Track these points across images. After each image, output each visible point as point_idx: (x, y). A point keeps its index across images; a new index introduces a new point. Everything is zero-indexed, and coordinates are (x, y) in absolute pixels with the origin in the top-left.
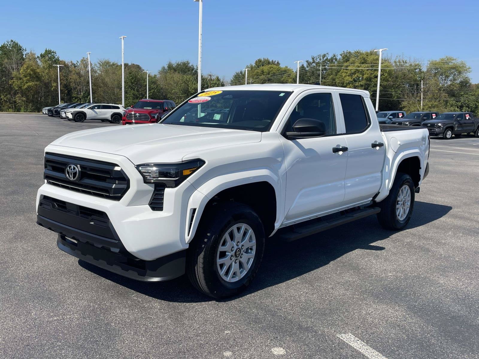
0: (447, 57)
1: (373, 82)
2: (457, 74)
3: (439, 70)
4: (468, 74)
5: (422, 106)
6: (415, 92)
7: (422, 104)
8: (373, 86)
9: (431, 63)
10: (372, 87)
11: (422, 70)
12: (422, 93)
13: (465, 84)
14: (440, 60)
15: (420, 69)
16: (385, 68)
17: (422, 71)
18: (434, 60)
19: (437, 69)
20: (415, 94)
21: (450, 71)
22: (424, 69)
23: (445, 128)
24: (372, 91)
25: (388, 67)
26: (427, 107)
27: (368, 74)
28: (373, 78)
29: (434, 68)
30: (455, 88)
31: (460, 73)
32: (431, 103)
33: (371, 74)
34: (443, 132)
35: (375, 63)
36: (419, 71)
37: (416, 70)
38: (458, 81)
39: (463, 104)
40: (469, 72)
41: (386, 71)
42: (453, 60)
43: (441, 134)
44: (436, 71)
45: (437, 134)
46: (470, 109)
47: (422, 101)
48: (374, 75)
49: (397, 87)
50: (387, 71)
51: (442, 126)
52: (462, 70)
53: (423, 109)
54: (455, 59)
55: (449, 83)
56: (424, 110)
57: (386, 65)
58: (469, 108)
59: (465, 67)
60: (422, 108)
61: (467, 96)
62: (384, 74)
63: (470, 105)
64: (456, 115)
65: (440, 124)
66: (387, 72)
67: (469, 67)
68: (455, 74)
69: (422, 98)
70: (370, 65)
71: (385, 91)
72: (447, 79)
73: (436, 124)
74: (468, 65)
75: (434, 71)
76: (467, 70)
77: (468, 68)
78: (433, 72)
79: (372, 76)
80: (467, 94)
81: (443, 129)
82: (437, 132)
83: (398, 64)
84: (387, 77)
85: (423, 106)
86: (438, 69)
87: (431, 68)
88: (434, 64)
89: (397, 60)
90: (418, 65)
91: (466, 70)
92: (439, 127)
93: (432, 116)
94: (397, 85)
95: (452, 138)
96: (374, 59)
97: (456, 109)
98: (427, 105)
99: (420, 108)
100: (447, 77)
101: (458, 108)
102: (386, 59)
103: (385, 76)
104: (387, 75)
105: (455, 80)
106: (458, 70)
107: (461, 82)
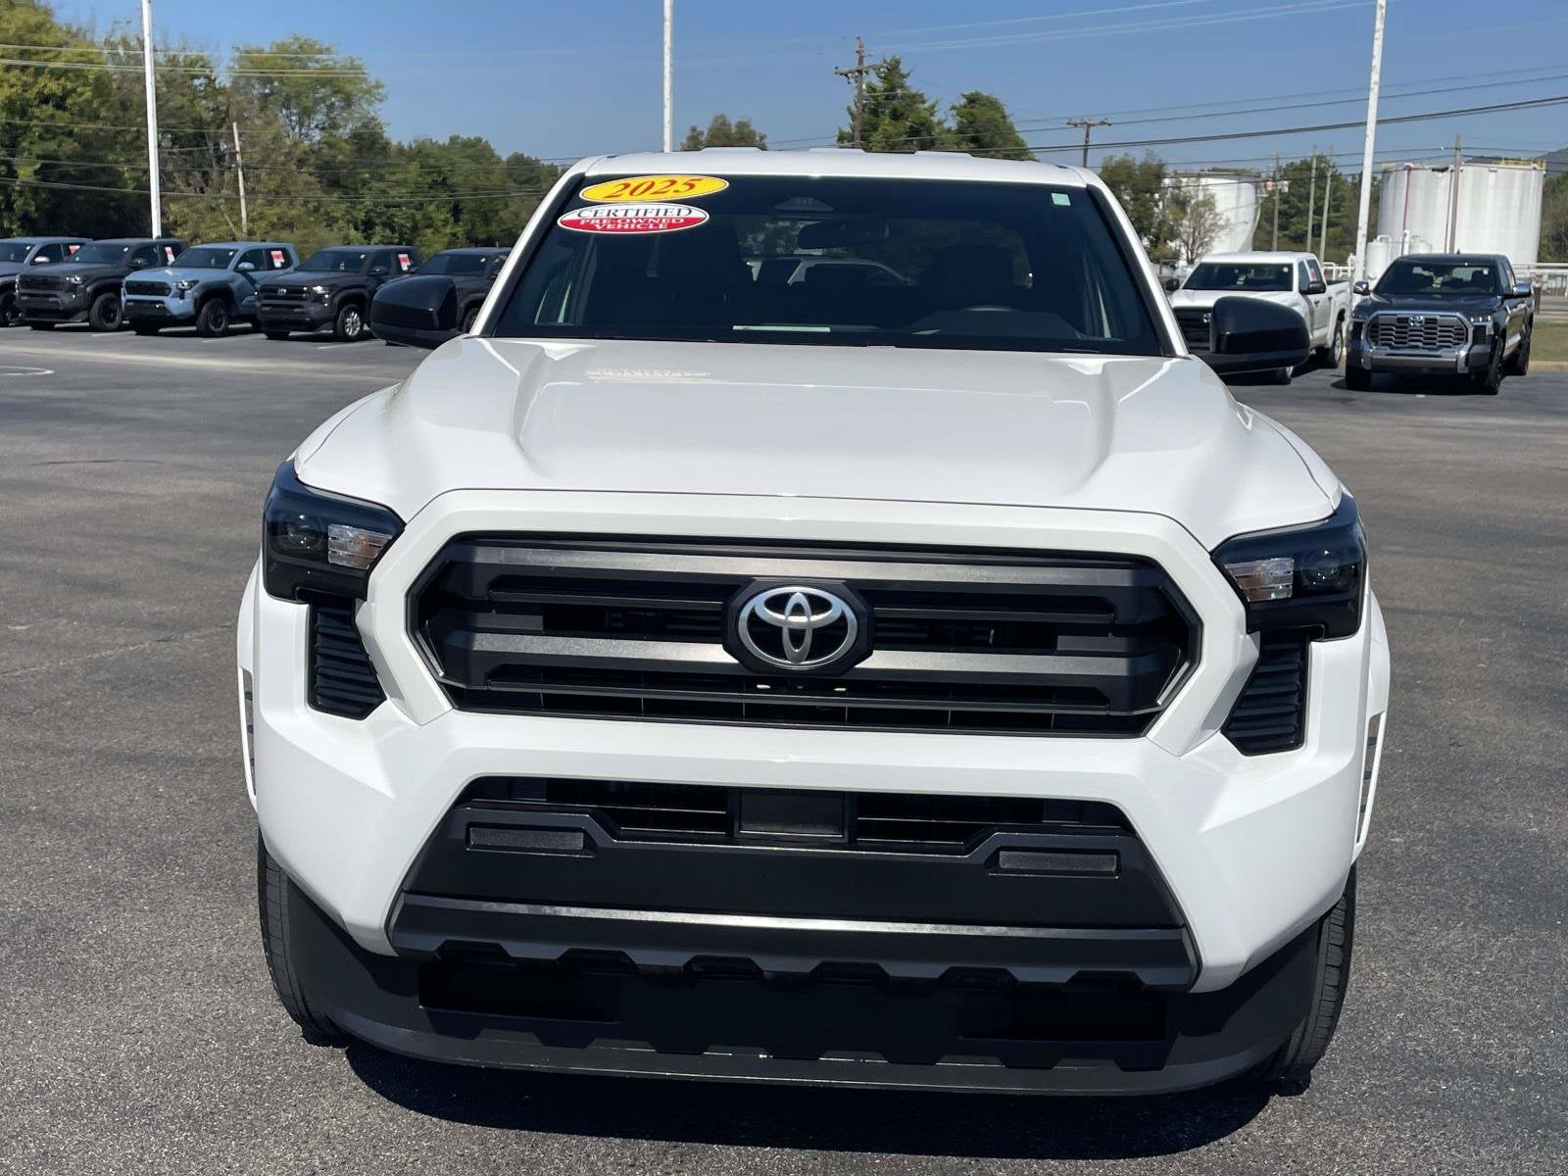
0: (296, 39)
1: (37, 118)
2: (337, 104)
3: (276, 84)
4: (378, 105)
5: (244, 221)
6: (211, 166)
7: (244, 214)
8: (41, 137)
9: (242, 58)
10: (36, 139)
11: (217, 82)
12: (240, 173)
13: (369, 142)
14: (274, 50)
15: (208, 77)
16: (79, 66)
17: (217, 86)
18: (254, 46)
19: (270, 81)
20: (214, 175)
21: (315, 91)
22: (224, 80)
23: (336, 300)
24: (39, 157)
25: (91, 62)
26: (263, 224)
27: (12, 86)
28: (36, 102)
29: (258, 78)
30: (340, 157)
31: (348, 102)
32: (277, 210)
33: (26, 86)
34: (334, 314)
35: (35, 43)
36: (207, 85)
37: (197, 82)
38: (344, 132)
39: (372, 214)
40: (380, 101)
41: (87, 77)
42: (321, 52)
43: (325, 325)
44: (267, 91)
45: (312, 325)
46: (397, 235)
47: (243, 201)
48: (35, 90)
49: (131, 143)
50: (91, 77)
51: (327, 296)
52: (355, 93)
53: (251, 233)
54: (328, 49)
55: (317, 136)
56: (254, 237)
57: (81, 55)
58: (393, 231)
59: (365, 80)
60: (245, 230)
61: (381, 185)
62: (79, 90)
63: (396, 220)
64: (366, 254)
65: (319, 289)
66: (90, 81)
67: (377, 82)
68: (333, 104)
69: (242, 193)
70: (15, 50)
71: (94, 159)
72: (306, 123)
73: (305, 289)
74: (372, 75)
75: (257, 90)
76: (373, 92)
77: (374, 83)
78: (255, 92)
79: (31, 94)
80: (381, 179)
81: (331, 304)
82: (316, 317)
83: (121, 51)
84: (89, 102)
85: (251, 220)
86: (272, 82)
87: (248, 79)
88: (251, 60)
89: (116, 38)
90: (201, 63)
91: (368, 92)
92: (319, 298)
93: (271, 259)
94: (129, 138)
95: (362, 337)
96: (29, 26)
97: (353, 232)
98: (262, 216)
99: (240, 229)
100: (306, 113)
101: (356, 229)
102: (74, 29)
103: (84, 97)
104: (90, 93)
105: (334, 126)
106: (341, 89)
107: (356, 136)
